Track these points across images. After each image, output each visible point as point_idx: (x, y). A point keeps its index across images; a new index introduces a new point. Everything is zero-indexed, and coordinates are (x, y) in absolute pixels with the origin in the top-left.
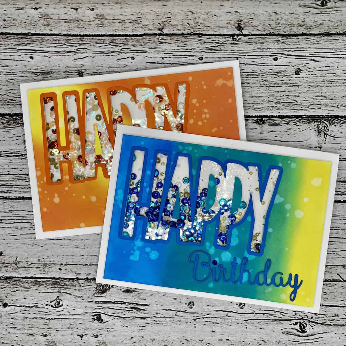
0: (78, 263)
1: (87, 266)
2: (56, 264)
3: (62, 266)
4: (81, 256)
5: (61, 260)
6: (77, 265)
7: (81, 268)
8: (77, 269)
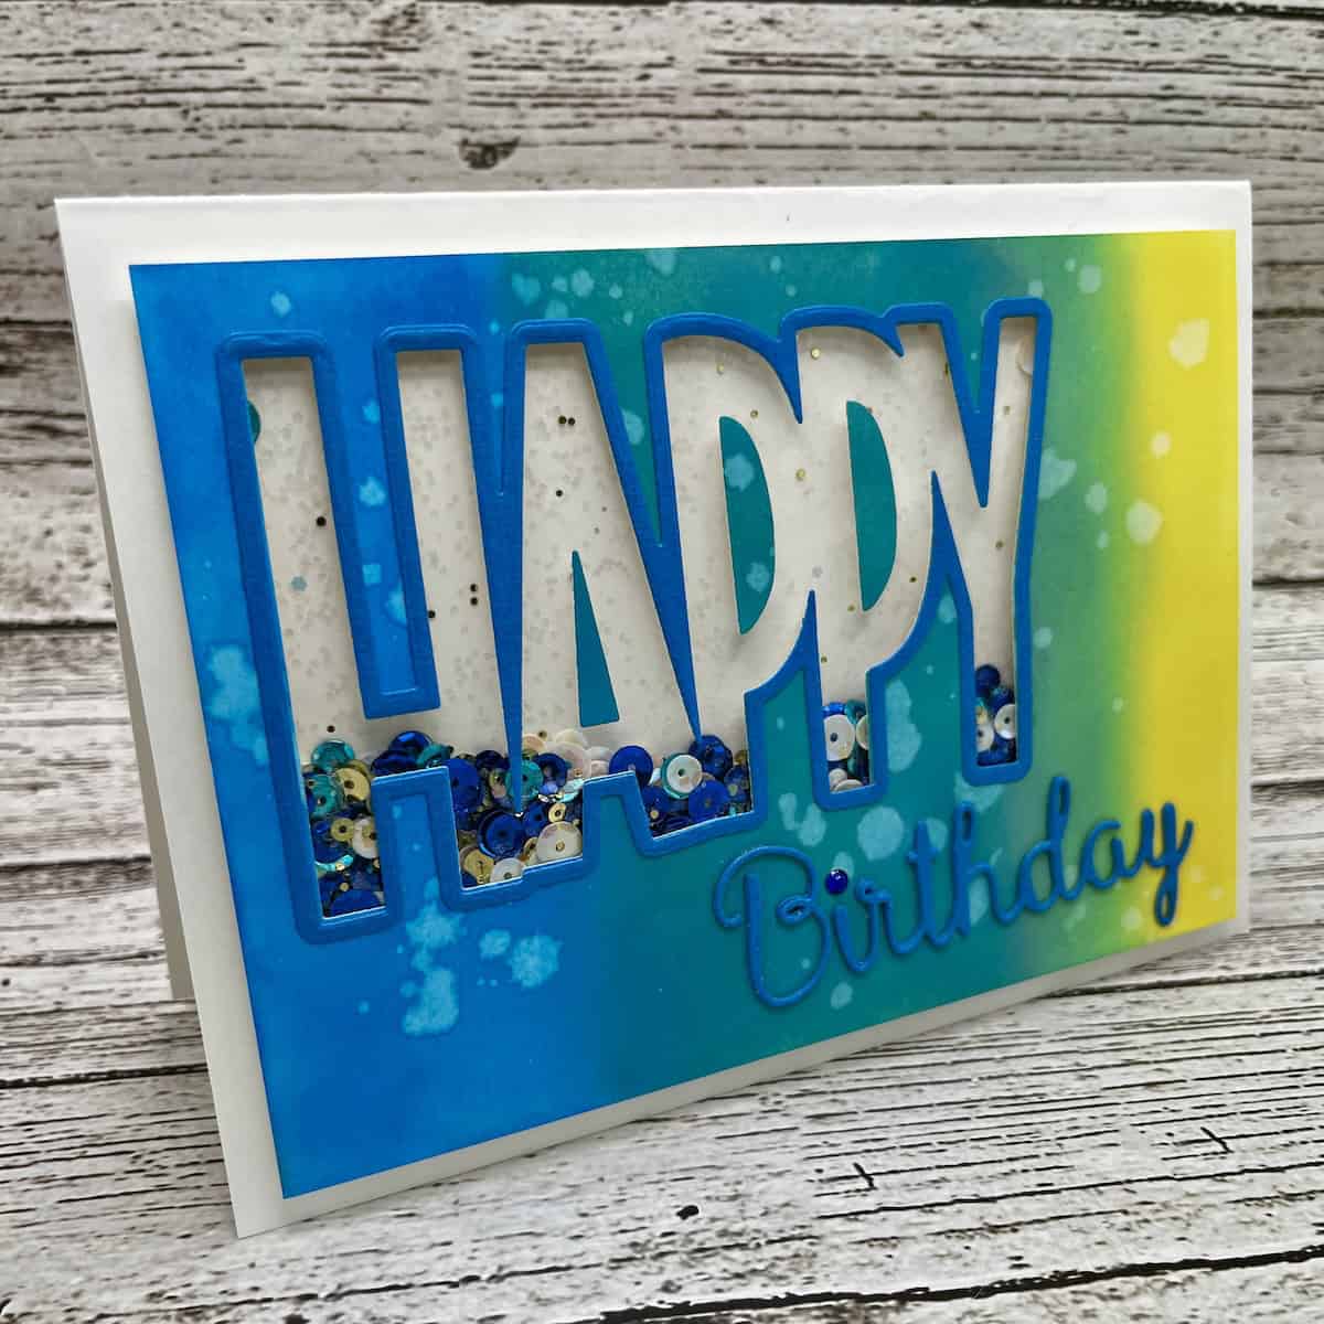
0: (418, 1280)
1: (473, 1285)
2: (269, 1300)
3: (308, 1304)
4: (434, 1245)
5: (301, 1279)
6: (409, 1286)
7: (435, 1300)
8: (414, 1306)
